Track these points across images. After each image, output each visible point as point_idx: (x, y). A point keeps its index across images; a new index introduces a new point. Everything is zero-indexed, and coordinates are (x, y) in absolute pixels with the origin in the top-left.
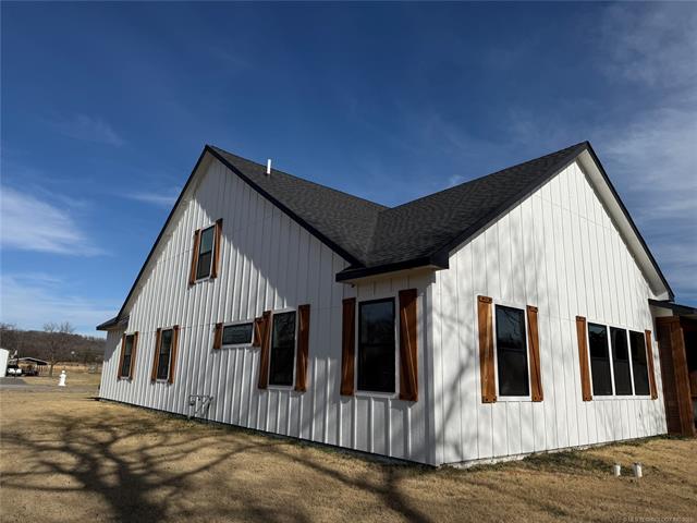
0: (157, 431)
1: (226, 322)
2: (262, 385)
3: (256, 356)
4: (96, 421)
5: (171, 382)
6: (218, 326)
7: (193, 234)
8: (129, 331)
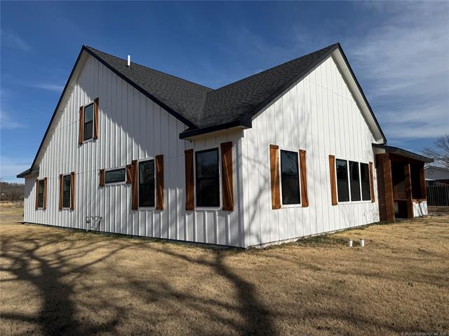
0: (66, 240)
1: (107, 168)
2: (134, 207)
3: (129, 189)
4: (24, 237)
5: (72, 209)
6: (102, 172)
7: (79, 109)
8: (40, 177)
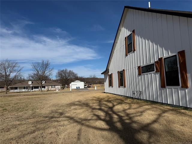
0: (126, 103)
1: (142, 65)
2: (163, 86)
4: (106, 99)
5: (125, 87)
6: (139, 67)
7: (124, 39)
8: (110, 73)
